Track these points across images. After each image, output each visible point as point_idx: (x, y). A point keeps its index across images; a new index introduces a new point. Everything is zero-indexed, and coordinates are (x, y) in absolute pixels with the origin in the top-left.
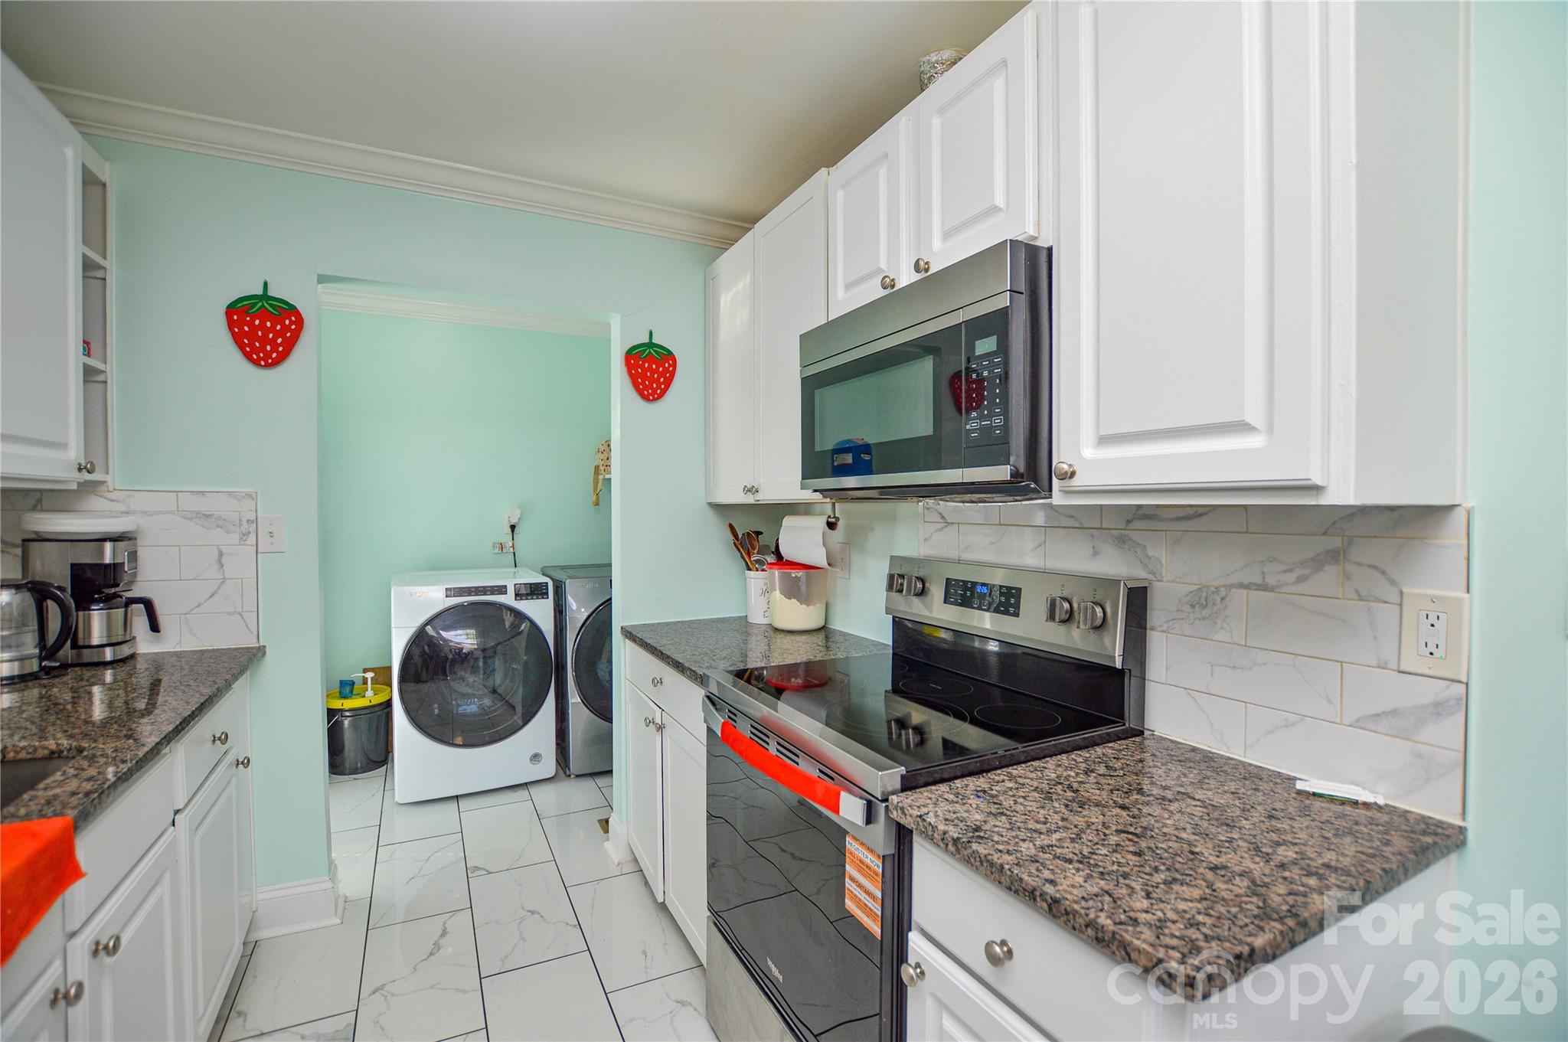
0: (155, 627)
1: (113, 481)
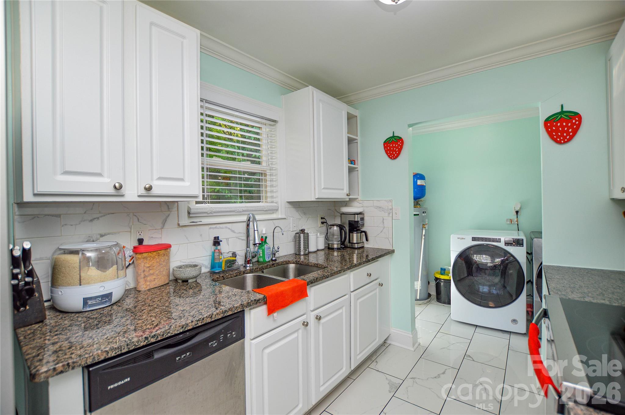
0: (367, 240)
1: (360, 198)
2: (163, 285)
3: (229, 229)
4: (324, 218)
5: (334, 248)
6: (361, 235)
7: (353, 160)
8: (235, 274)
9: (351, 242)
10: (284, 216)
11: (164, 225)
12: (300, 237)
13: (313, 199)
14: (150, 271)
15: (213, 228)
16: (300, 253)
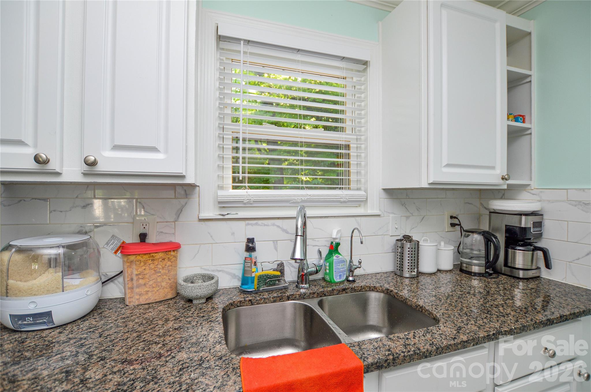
0: (548, 266)
1: (534, 184)
2: (160, 302)
3: (278, 227)
4: (455, 218)
5: (471, 272)
6: (533, 255)
7: (520, 116)
8: (272, 298)
9: (509, 265)
10: (376, 212)
11: (179, 216)
12: (402, 247)
13: (425, 185)
14: (139, 281)
15: (252, 225)
16: (403, 273)
